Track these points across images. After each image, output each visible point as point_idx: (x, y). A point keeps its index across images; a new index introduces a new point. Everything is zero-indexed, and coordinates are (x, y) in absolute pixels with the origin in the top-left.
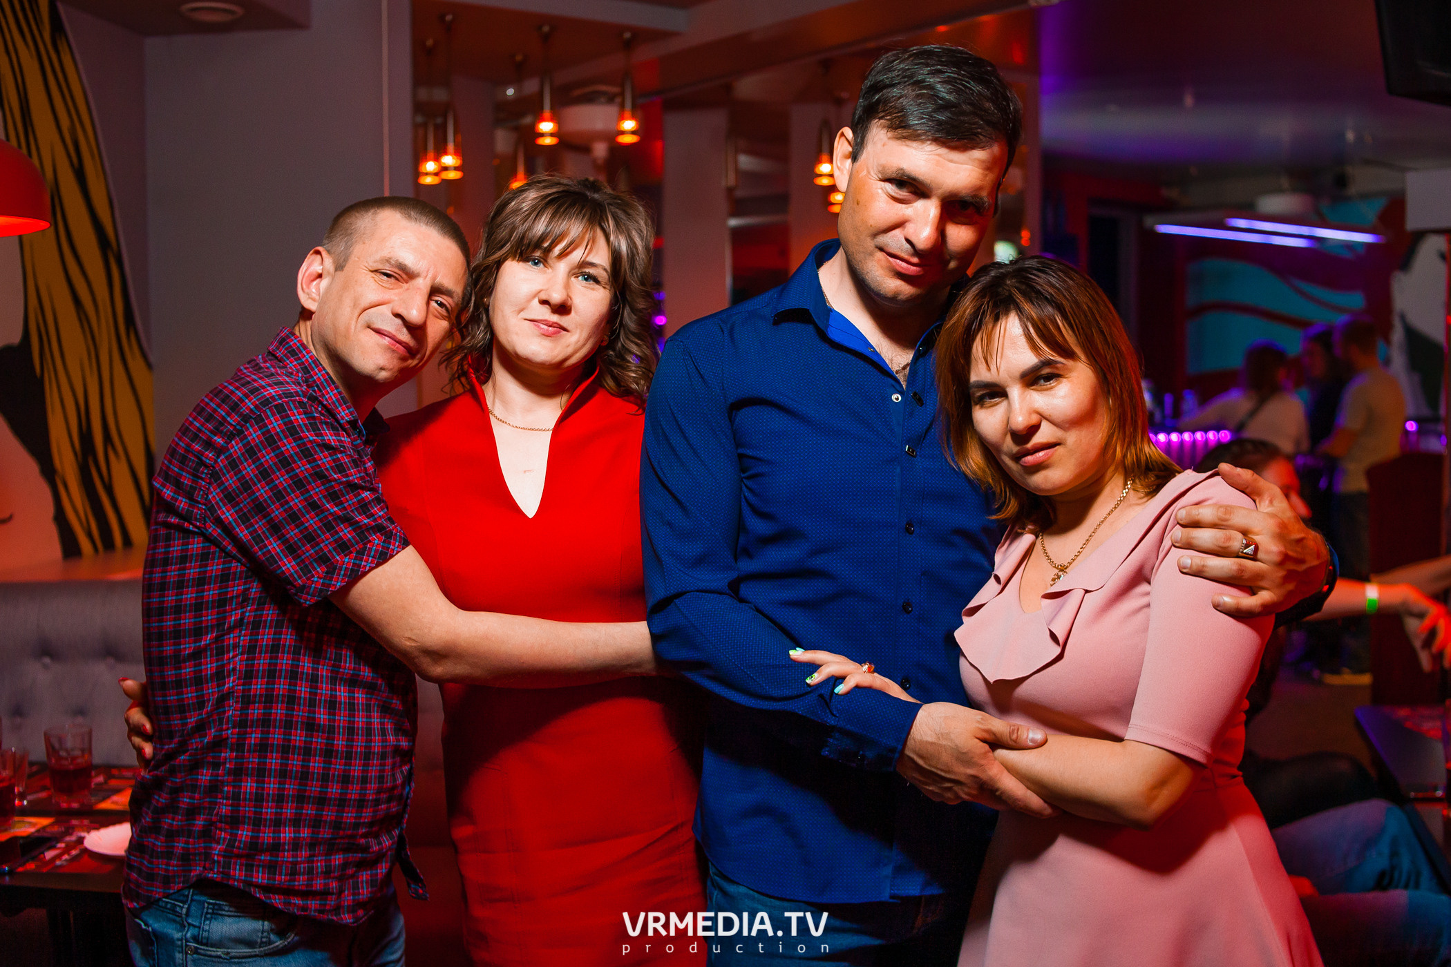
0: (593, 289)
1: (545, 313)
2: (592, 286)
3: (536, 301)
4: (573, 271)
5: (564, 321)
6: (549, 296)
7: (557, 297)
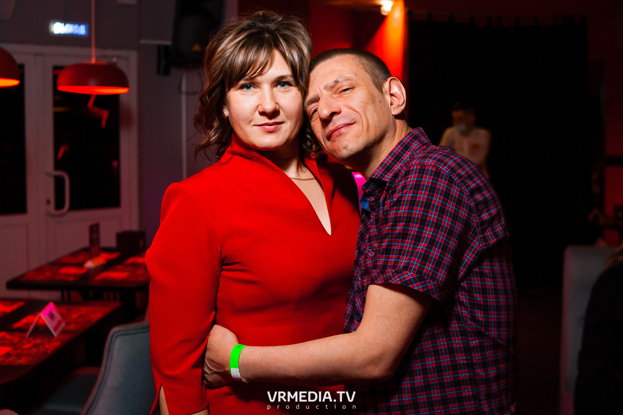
0: (289, 91)
1: (265, 120)
2: (287, 89)
3: (257, 113)
4: (273, 85)
5: (278, 120)
6: (264, 109)
7: (269, 107)
